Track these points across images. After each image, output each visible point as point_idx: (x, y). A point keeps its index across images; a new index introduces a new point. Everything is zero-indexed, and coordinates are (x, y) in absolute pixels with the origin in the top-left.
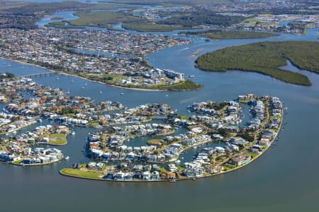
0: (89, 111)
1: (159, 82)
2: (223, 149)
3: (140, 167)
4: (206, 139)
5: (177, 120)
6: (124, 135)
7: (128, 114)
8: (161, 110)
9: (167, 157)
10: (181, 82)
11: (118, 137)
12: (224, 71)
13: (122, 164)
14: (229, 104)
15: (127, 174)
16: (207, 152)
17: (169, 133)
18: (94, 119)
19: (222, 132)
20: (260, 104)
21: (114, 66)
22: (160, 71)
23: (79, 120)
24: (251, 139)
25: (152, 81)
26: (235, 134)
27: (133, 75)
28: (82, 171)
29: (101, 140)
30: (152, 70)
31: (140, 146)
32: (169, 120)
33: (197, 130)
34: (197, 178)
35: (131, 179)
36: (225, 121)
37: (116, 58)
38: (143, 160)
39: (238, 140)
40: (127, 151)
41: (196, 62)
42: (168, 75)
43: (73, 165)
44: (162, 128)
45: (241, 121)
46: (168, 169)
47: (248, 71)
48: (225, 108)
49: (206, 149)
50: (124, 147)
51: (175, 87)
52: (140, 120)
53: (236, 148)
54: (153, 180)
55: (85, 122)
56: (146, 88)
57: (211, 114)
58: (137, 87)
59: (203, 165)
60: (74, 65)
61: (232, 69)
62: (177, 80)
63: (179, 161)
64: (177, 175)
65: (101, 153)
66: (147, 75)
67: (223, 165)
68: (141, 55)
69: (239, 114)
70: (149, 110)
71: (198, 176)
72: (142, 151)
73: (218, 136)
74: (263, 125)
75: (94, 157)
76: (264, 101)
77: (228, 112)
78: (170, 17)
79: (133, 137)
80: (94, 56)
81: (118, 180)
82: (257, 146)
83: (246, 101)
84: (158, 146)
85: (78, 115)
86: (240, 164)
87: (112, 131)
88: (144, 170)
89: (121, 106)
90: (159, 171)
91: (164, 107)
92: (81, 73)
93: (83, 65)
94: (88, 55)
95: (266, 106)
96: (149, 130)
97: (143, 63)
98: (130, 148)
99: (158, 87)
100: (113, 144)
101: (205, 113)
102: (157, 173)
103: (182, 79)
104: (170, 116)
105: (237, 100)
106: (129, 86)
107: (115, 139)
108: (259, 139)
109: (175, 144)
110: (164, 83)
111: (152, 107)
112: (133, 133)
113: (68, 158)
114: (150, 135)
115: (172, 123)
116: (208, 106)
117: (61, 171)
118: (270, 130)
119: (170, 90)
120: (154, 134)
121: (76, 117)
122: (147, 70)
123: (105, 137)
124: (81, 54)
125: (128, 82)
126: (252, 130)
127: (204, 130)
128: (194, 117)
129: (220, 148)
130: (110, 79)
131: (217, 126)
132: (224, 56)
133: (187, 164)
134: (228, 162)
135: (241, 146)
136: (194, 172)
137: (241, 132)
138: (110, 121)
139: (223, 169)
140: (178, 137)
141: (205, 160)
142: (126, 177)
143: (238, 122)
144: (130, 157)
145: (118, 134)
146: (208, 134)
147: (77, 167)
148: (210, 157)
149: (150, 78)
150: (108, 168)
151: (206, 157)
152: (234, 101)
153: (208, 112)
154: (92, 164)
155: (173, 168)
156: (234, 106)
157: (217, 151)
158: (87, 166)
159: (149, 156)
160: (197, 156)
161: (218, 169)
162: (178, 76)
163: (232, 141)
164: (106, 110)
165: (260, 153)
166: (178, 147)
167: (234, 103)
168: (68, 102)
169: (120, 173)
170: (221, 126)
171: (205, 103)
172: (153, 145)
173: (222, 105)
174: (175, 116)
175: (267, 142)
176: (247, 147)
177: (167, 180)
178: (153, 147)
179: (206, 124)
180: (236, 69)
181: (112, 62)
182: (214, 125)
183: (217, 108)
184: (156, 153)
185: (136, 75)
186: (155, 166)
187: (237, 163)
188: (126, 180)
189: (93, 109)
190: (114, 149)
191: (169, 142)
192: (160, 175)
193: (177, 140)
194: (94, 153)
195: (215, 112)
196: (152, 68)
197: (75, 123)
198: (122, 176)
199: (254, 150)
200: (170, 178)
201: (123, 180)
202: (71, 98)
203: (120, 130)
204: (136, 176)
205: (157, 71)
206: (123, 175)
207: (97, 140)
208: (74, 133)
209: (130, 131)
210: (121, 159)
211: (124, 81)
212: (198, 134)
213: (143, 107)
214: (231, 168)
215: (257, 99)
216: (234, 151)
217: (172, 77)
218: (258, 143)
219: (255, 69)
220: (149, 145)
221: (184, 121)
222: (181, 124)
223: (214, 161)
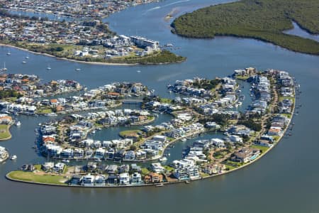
0: (36, 93)
1: (126, 54)
2: (222, 141)
3: (114, 168)
4: (198, 128)
5: (156, 104)
6: (87, 125)
7: (89, 97)
8: (133, 91)
9: (149, 154)
10: (155, 53)
11: (80, 127)
12: (211, 38)
13: (90, 164)
14: (223, 81)
15: (98, 178)
16: (201, 145)
17: (147, 121)
18: (45, 104)
19: (218, 119)
20: (264, 81)
21: (61, 32)
22: (126, 38)
23: (25, 106)
24: (256, 128)
25: (116, 52)
26: (236, 121)
27: (89, 45)
28: (36, 174)
29: (58, 132)
30: (116, 37)
31: (111, 140)
32: (146, 103)
33: (184, 116)
34: (191, 181)
35: (104, 184)
36: (220, 105)
37: (64, 21)
38: (117, 158)
39: (240, 129)
40: (94, 147)
41: (173, 25)
42: (137, 44)
43: (24, 167)
44: (138, 115)
45: (241, 103)
46: (151, 169)
47: (242, 37)
48: (218, 87)
49: (200, 141)
50: (90, 142)
51: (149, 60)
52: (106, 105)
53: (239, 139)
54: (133, 184)
55: (33, 108)
56: (110, 61)
57: (200, 95)
58: (97, 60)
59: (198, 163)
60: (8, 32)
61: (221, 35)
62: (150, 51)
63: (165, 159)
64: (164, 177)
65: (59, 149)
66: (109, 44)
67: (224, 162)
68: (97, 17)
69: (238, 95)
70: (117, 90)
71: (192, 178)
72: (114, 146)
73: (213, 124)
74: (271, 108)
75: (51, 156)
76: (269, 77)
77: (223, 93)
79: (99, 127)
80: (34, 18)
81: (87, 185)
82: (267, 136)
83: (245, 78)
84: (135, 140)
85: (23, 99)
86: (246, 160)
87: (70, 120)
88: (120, 171)
89: (78, 86)
90: (140, 172)
91: (138, 87)
92: (20, 43)
93: (20, 31)
94: (26, 18)
95: (271, 83)
96: (120, 118)
97: (101, 28)
98: (98, 142)
99: (126, 60)
100: (74, 138)
101: (192, 94)
102: (138, 175)
103: (156, 48)
104: (145, 99)
105: (233, 76)
106: (86, 59)
107: (76, 131)
108: (268, 127)
109: (158, 136)
110: (133, 55)
111: (121, 87)
112: (99, 123)
113: (15, 157)
114: (123, 125)
115: (150, 108)
116: (195, 85)
117: (7, 176)
118: (282, 116)
119: (142, 63)
120: (128, 123)
121: (19, 102)
122: (108, 37)
123: (62, 128)
124: (16, 17)
125: (84, 54)
126: (257, 116)
127: (194, 116)
128: (179, 99)
129: (217, 140)
130: (59, 49)
131: (211, 111)
132: (209, 17)
133: (176, 162)
134: (230, 159)
135: (245, 137)
136: (186, 173)
137: (243, 118)
138: (66, 107)
139: (224, 167)
140: (161, 127)
141: (200, 157)
142: (97, 182)
143: (237, 106)
144: (99, 154)
145: (79, 124)
146: (200, 121)
147: (29, 170)
148: (205, 152)
149: (113, 47)
150: (71, 169)
151: (200, 153)
152: (229, 77)
153: (196, 93)
154: (50, 165)
155: (159, 168)
156: (230, 84)
157: (214, 144)
158: (43, 168)
159: (125, 153)
160: (188, 151)
161: (218, 168)
162: (151, 45)
163: (232, 131)
164: (58, 92)
165: (272, 146)
166: (162, 140)
167: (230, 80)
168: (6, 82)
169: (89, 176)
170: (215, 111)
171: (192, 81)
172: (128, 137)
173: (214, 83)
174: (153, 97)
175: (278, 131)
176: (254, 139)
177: (152, 184)
178: (128, 140)
179: (195, 108)
180: (226, 35)
181: (60, 27)
182: (206, 110)
183: (208, 87)
184: (133, 149)
185: (94, 43)
186: (134, 166)
187: (242, 159)
188: (97, 185)
189: (41, 91)
190: (77, 144)
191: (149, 134)
192: (143, 178)
193: (158, 131)
194: (50, 150)
195: (205, 93)
196: (115, 34)
197: (20, 110)
198: (92, 180)
199: (263, 142)
200: (155, 182)
201: (92, 185)
202: (10, 76)
203: (81, 119)
204: (110, 180)
205: (122, 39)
206: (93, 178)
207: (52, 133)
208: (19, 124)
209: (94, 120)
210: (87, 157)
211: (78, 52)
212: (187, 121)
213: (109, 86)
214: (235, 166)
215: (259, 74)
216: (237, 144)
217: (143, 46)
218: (267, 133)
219: (252, 34)
220: (123, 138)
221: (166, 105)
222: (162, 109)
223: (212, 158)
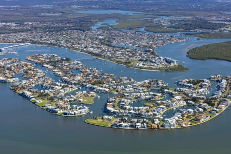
0: (112, 83)
1: (160, 66)
2: (192, 110)
3: (136, 120)
4: (183, 103)
5: (166, 90)
6: (130, 99)
7: (135, 86)
8: (157, 84)
9: (155, 115)
10: (175, 66)
11: (126, 100)
12: (205, 60)
13: (125, 117)
14: (203, 81)
15: (126, 124)
16: (181, 112)
17: (160, 99)
18: (114, 88)
19: (194, 99)
20: (224, 82)
21: (133, 54)
22: (162, 58)
23: (104, 89)
24: (213, 105)
25: (156, 65)
26: (203, 101)
27: (145, 61)
28: (99, 121)
29: (115, 101)
30: (157, 58)
31: (138, 107)
32: (161, 90)
33: (178, 97)
34: (172, 129)
35: (128, 128)
36: (198, 92)
37: (136, 49)
38: (138, 116)
39: (204, 105)
40: (130, 109)
41: (188, 53)
42: (167, 61)
43: (94, 117)
44: (155, 95)
45: (209, 92)
46: (153, 122)
47: (221, 59)
48: (200, 84)
49: (181, 110)
50: (128, 107)
51: (170, 69)
52: (142, 90)
53: (201, 110)
54: (142, 129)
55: (107, 90)
56: (152, 69)
57: (190, 87)
58: (146, 68)
59: (177, 121)
60: (108, 54)
61: (210, 58)
62: (172, 65)
63: (162, 117)
64: (158, 126)
65: (112, 110)
66: (154, 61)
67: (190, 121)
68: (152, 48)
69: (209, 88)
70: (150, 83)
71: (172, 127)
72: (139, 110)
73: (191, 102)
74: (223, 95)
75: (108, 113)
76: (227, 80)
77: (201, 87)
78: (177, 23)
79: (135, 100)
80: (123, 48)
81: (120, 128)
82: (216, 109)
83: (216, 80)
84: (150, 107)
85: (104, 85)
86: (202, 120)
87: (123, 96)
88: (138, 122)
89: (132, 80)
90: (147, 123)
91: (160, 82)
92: (112, 59)
93: (115, 53)
94: (119, 48)
95: (228, 83)
96: (146, 97)
97: (153, 53)
98: (132, 108)
99: (159, 69)
100: (122, 105)
101: (186, 86)
102: (145, 124)
103: (176, 64)
104: (163, 88)
105: (209, 79)
106: (141, 68)
107: (123, 102)
108: (218, 105)
109: (162, 106)
110: (164, 66)
111: (152, 81)
112: (136, 98)
113: (92, 112)
114: (147, 100)
115: (163, 92)
116: (189, 82)
117: (85, 121)
118: (227, 99)
119: (166, 71)
120: (150, 99)
121: (102, 87)
122: (154, 58)
123: (118, 100)
124: (114, 47)
125: (140, 65)
126: (215, 99)
127: (183, 98)
128: (178, 89)
129: (190, 110)
130: (129, 63)
131: (192, 95)
132: (207, 49)
133: (166, 119)
134: (194, 119)
135: (205, 109)
136: (170, 124)
137: (207, 100)
138: (123, 90)
139: (189, 123)
140: (164, 102)
141: (179, 117)
142: (125, 126)
143: (206, 93)
144: (131, 113)
145: (126, 98)
146: (185, 100)
147: (96, 119)
148: (183, 116)
149: (155, 63)
150: (115, 120)
151: (180, 116)
152: (207, 79)
153: (188, 86)
154: (106, 117)
155: (157, 121)
156: (207, 82)
157: (188, 112)
158: (102, 118)
159: (143, 114)
160: (174, 114)
161: (186, 124)
162: (173, 62)
163: (200, 106)
164: (122, 82)
165: (217, 114)
166: (163, 108)
168: (100, 77)
169: (122, 123)
170: (194, 95)
171: (187, 80)
172: (148, 106)
173: (198, 82)
174: (166, 87)
175: (223, 107)
176: (209, 110)
177: (152, 129)
178: (146, 107)
179: (185, 94)
180: (213, 58)
181: (134, 52)
182: (190, 95)
183: (194, 83)
184: (148, 112)
185: (147, 60)
186: (145, 120)
187: (200, 120)
188: (125, 128)
189: (114, 82)
190: (122, 108)
191: (158, 105)
192: (147, 126)
193: (163, 104)
194: (108, 110)
195: (192, 86)
196: (158, 56)
197: (101, 90)
198: (123, 126)
199: (213, 112)
200: (154, 128)
201: (123, 128)
202: (102, 75)
203: (128, 96)
204: (131, 126)
205: (160, 58)
206: (124, 124)
207: (112, 102)
208: (99, 97)
209: (134, 96)
210: (125, 114)
211: (138, 64)
212: (178, 100)
213: (146, 81)
214: (195, 123)
215: (223, 78)
216: (200, 112)
217: (169, 62)
218: (217, 108)
219: (226, 58)
220: (145, 106)
221: (171, 91)
222: (169, 93)
223: (185, 118)
